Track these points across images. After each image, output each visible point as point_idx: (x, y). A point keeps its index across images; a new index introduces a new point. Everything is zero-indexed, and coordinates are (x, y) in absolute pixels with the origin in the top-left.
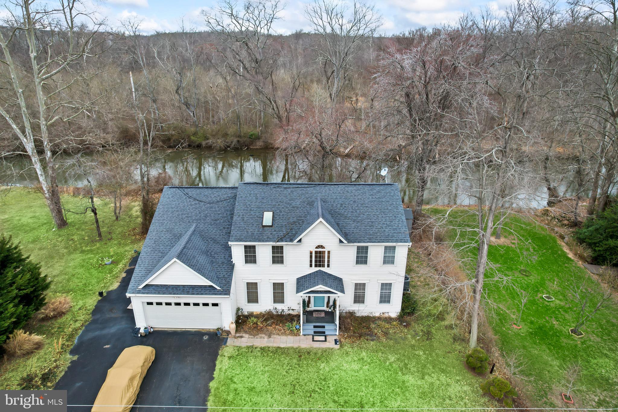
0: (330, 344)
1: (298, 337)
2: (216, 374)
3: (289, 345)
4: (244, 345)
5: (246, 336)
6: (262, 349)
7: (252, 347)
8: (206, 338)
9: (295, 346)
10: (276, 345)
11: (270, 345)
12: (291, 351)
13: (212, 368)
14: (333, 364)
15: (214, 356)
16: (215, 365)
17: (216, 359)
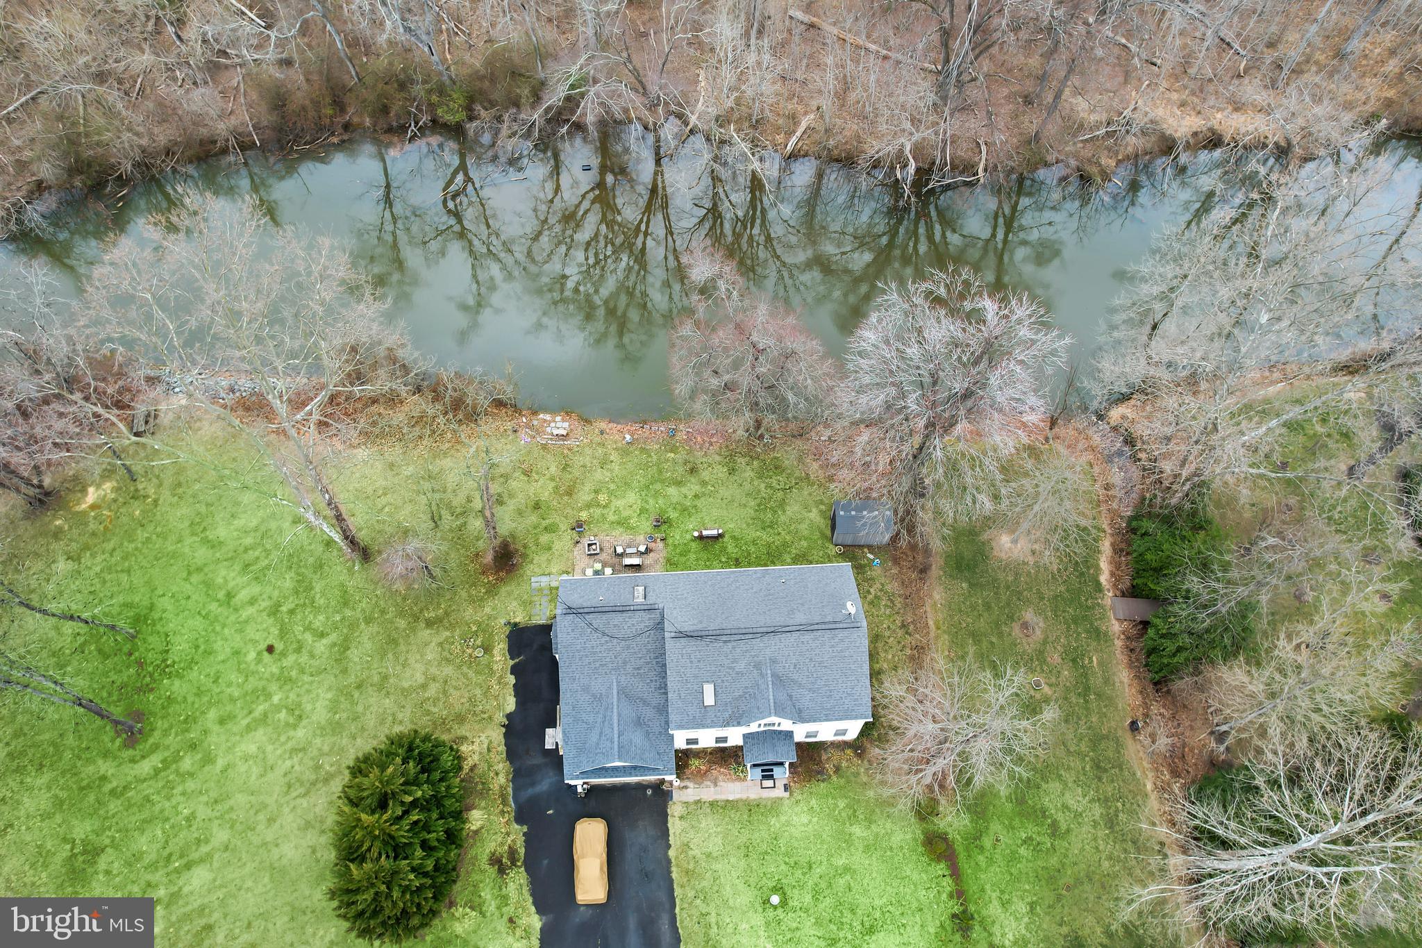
0: (779, 792)
1: (745, 784)
2: (672, 840)
3: (738, 796)
4: (691, 799)
5: (691, 785)
6: (713, 804)
7: (699, 801)
8: (649, 792)
9: (744, 796)
10: (724, 797)
11: (719, 797)
12: (740, 804)
13: (665, 833)
14: (783, 818)
15: (664, 816)
16: (668, 830)
17: (666, 822)
